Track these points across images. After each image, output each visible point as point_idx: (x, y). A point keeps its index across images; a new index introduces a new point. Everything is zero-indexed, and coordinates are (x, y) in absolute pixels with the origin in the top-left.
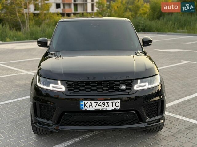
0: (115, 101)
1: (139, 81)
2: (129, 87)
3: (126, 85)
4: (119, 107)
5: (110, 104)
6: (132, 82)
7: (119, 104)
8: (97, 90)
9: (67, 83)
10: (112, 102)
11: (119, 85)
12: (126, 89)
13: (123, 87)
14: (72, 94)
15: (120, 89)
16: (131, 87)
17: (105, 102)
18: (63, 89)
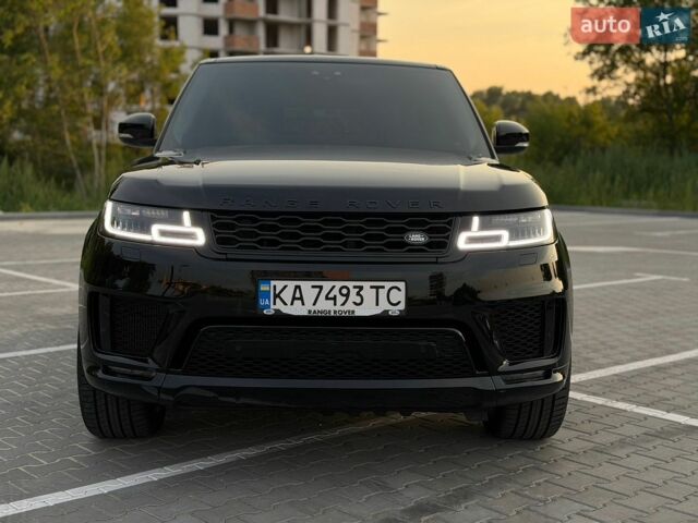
0: (388, 285)
1: (476, 220)
2: (438, 238)
3: (428, 232)
4: (402, 306)
5: (369, 293)
6: (450, 223)
7: (399, 296)
8: (321, 244)
9: (213, 218)
10: (377, 288)
11: (404, 231)
12: (429, 245)
13: (417, 238)
14: (229, 256)
15: (403, 245)
16: (447, 238)
17: (351, 284)
18: (200, 238)
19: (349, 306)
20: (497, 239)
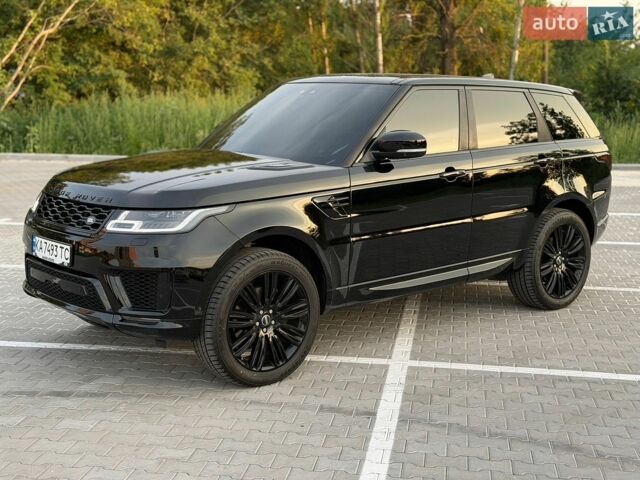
0: (65, 247)
1: (126, 213)
2: (99, 222)
3: (97, 217)
4: (68, 261)
5: (59, 249)
7: (68, 254)
9: (44, 198)
10: (62, 248)
11: (89, 215)
12: (95, 226)
13: (91, 220)
15: (82, 224)
17: (54, 244)
19: (53, 257)
20: (131, 226)
